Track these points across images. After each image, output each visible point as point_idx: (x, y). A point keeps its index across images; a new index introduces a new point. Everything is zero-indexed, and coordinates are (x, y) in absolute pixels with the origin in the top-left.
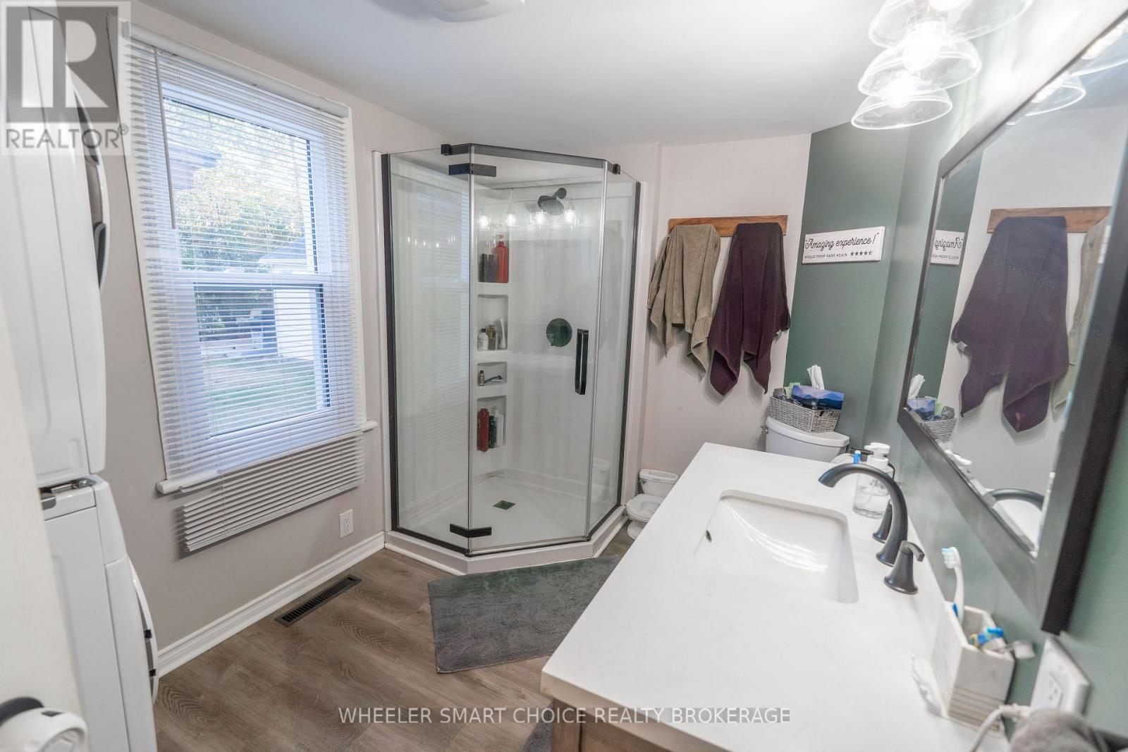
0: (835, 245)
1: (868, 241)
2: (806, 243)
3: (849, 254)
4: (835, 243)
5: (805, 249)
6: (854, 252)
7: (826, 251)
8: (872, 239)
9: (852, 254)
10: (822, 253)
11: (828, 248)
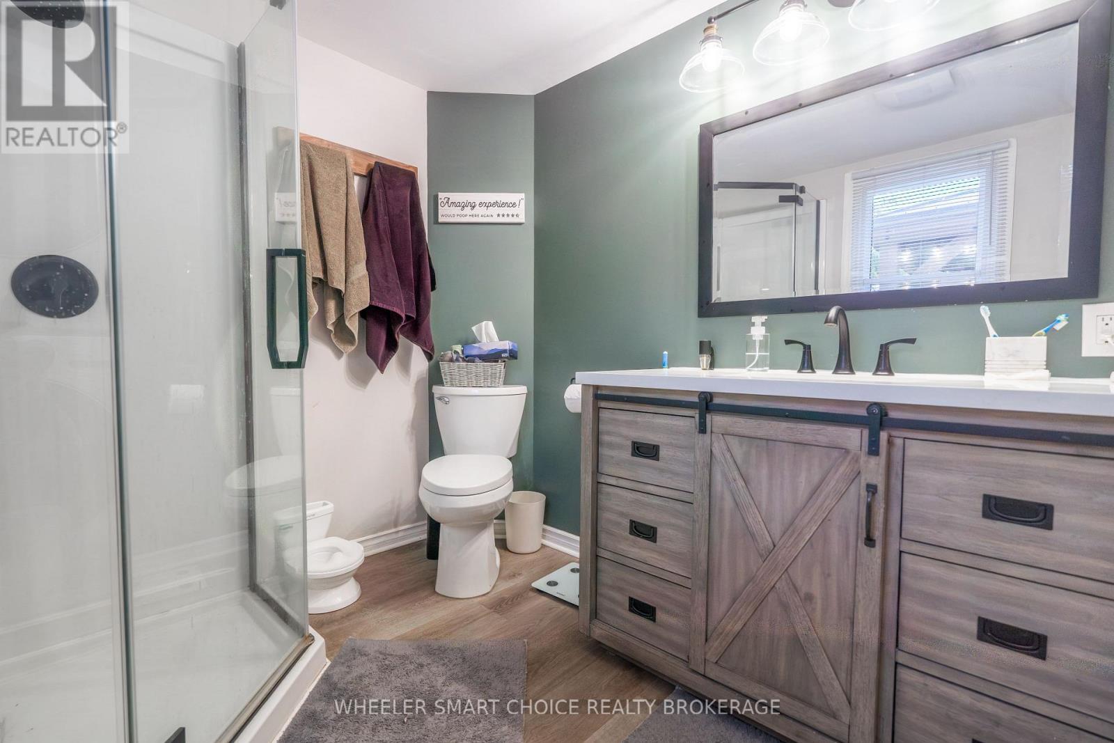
0: (478, 206)
1: (514, 205)
2: (440, 201)
3: (495, 216)
4: (477, 203)
5: (440, 207)
6: (501, 214)
7: (468, 210)
8: (517, 203)
9: (498, 215)
10: (463, 213)
11: (469, 208)
